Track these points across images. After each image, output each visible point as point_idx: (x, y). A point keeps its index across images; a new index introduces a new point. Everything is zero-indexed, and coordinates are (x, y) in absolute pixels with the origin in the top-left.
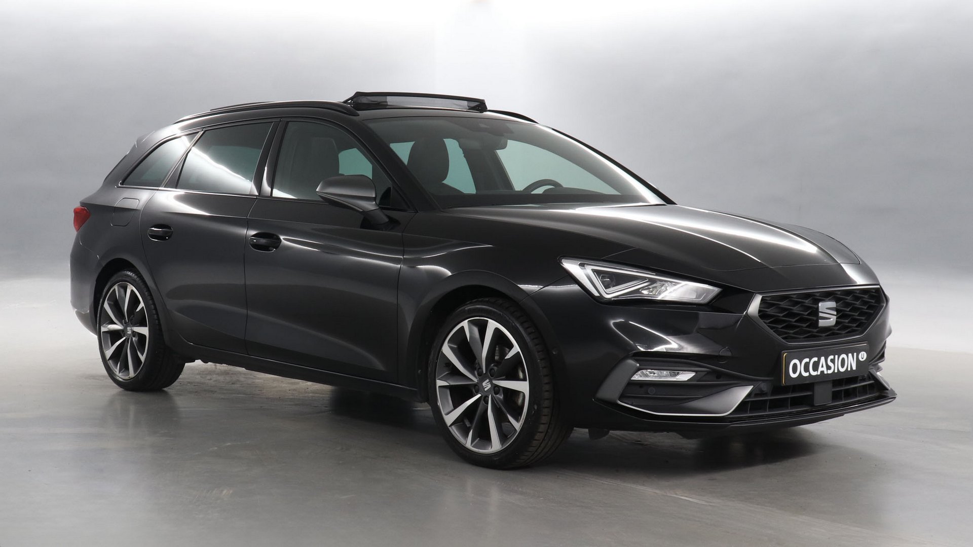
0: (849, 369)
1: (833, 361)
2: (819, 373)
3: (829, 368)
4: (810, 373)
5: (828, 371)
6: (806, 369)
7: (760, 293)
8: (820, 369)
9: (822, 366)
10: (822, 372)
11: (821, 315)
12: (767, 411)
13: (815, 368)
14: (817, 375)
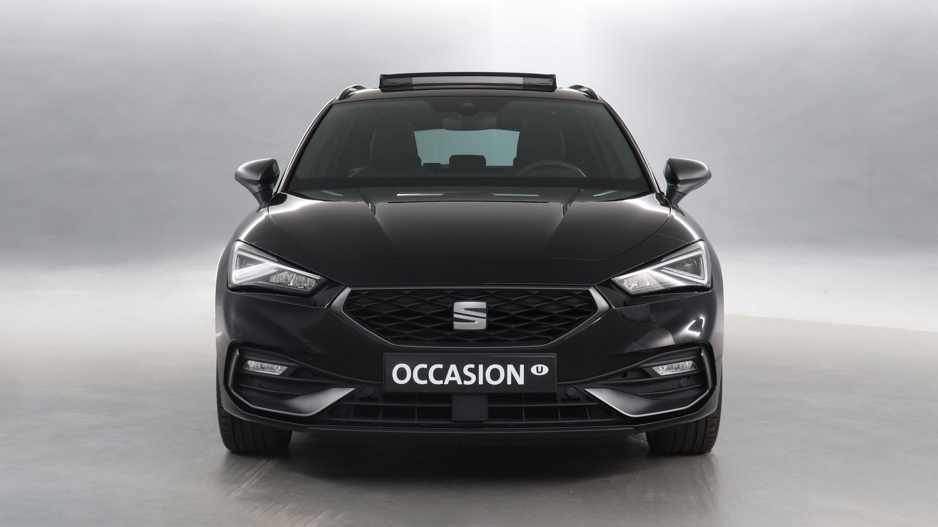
0: (509, 382)
1: (475, 371)
2: (447, 382)
3: (464, 377)
4: (429, 381)
5: (465, 381)
6: (423, 374)
7: (350, 286)
8: (449, 378)
9: (453, 375)
10: (452, 383)
11: (455, 316)
12: (380, 419)
13: (439, 374)
14: (443, 385)
